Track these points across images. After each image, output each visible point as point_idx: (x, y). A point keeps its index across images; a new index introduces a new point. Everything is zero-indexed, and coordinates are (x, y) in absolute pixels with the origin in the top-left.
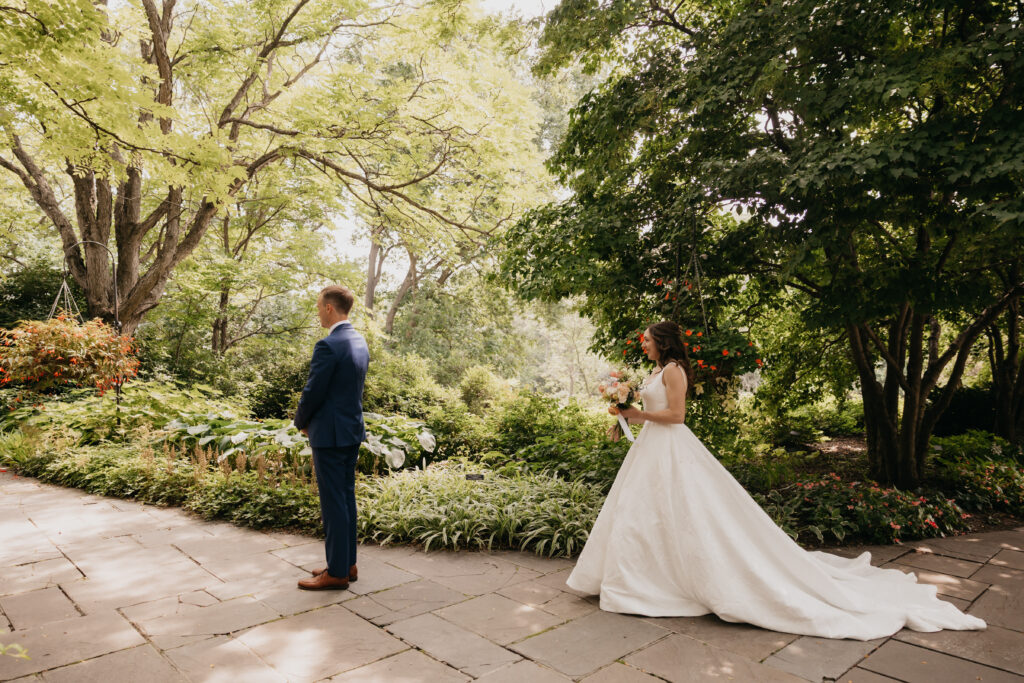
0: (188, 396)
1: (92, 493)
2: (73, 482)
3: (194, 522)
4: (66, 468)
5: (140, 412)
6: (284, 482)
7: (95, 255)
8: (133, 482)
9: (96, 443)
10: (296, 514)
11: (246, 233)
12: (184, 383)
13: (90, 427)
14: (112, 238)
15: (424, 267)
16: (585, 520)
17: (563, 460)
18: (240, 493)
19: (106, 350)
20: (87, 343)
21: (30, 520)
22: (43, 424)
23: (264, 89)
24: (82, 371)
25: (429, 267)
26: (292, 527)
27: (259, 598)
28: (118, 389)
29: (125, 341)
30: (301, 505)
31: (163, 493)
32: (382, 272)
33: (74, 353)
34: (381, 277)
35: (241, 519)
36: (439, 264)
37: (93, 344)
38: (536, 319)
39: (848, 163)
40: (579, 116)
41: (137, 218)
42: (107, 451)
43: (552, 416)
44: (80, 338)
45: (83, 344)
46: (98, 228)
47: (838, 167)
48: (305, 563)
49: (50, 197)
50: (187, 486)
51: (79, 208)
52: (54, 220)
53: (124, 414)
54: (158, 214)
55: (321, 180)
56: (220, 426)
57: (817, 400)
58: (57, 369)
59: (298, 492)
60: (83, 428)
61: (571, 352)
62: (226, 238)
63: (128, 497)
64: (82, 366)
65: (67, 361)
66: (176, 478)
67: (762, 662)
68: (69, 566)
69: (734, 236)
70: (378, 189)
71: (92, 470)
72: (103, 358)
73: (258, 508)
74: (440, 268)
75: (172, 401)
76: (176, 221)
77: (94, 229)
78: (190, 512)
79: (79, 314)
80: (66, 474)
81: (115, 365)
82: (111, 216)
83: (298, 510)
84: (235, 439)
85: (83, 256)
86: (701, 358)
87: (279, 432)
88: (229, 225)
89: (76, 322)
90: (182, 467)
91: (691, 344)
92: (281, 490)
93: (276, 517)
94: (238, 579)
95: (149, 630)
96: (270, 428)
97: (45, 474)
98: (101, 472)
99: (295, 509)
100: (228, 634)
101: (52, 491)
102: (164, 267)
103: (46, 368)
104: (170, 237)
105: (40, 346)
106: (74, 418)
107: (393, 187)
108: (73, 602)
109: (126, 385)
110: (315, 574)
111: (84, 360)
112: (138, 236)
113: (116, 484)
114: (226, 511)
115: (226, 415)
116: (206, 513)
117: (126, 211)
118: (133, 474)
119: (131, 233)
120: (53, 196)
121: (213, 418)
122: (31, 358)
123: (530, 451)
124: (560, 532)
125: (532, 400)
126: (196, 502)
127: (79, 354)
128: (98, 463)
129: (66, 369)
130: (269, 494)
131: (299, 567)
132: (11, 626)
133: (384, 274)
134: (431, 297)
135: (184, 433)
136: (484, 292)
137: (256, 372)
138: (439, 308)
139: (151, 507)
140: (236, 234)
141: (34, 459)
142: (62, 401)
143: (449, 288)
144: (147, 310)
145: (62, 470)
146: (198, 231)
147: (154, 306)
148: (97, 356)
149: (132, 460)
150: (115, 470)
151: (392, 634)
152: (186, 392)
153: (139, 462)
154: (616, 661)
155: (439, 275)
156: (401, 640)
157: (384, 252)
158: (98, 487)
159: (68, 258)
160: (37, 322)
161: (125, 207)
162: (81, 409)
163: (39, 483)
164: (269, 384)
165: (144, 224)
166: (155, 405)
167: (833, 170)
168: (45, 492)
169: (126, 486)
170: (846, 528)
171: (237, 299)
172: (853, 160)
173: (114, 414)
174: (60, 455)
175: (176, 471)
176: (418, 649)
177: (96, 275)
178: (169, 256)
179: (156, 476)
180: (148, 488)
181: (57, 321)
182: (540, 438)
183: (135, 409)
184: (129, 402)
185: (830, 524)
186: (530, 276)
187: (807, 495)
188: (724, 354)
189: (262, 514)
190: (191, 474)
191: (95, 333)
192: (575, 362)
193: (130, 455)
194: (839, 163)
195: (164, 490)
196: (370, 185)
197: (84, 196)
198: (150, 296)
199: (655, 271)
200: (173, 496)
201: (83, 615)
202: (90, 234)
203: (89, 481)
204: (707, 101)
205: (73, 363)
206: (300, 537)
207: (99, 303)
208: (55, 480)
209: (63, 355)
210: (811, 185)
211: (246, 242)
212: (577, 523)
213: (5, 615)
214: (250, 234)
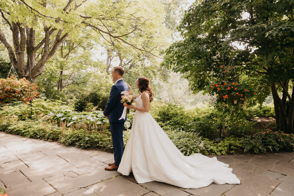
0: (54, 104)
1: (25, 137)
2: (18, 133)
3: (63, 147)
4: (15, 128)
5: (38, 109)
6: (92, 133)
7: (20, 57)
8: (40, 133)
9: (24, 120)
10: (98, 144)
11: (68, 51)
12: (53, 100)
13: (21, 114)
14: (25, 51)
15: (125, 63)
16: (196, 145)
17: (182, 125)
18: (78, 137)
19: (27, 88)
20: (21, 86)
21: (4, 146)
22: (4, 113)
23: (75, 3)
24: (19, 95)
25: (126, 63)
26: (97, 148)
27: (92, 174)
28: (31, 102)
29: (34, 85)
30: (100, 141)
31: (50, 137)
32: (111, 64)
33: (16, 89)
34: (110, 66)
35: (79, 145)
36: (129, 62)
37: (23, 86)
38: (160, 80)
39: (289, 28)
40: (188, 12)
41: (34, 45)
42: (28, 122)
43: (175, 110)
44: (18, 84)
45: (19, 87)
46: (21, 48)
47: (286, 29)
48: (105, 161)
49: (4, 37)
50: (59, 134)
51: (14, 41)
52: (5, 45)
53: (33, 110)
54: (41, 44)
55: (94, 33)
56: (67, 114)
57: (254, 105)
58: (11, 95)
59: (98, 136)
60: (19, 115)
61: (170, 90)
62: (62, 53)
63: (38, 138)
64: (19, 94)
65: (14, 92)
66: (54, 132)
67: (270, 194)
68: (22, 163)
69: (244, 52)
70: (113, 37)
71: (25, 129)
72: (26, 91)
73: (85, 142)
74: (129, 63)
75: (49, 105)
76: (47, 46)
77: (19, 49)
78: (61, 143)
79: (18, 76)
80: (15, 130)
81: (30, 94)
82: (25, 44)
83: (99, 142)
84: (73, 119)
85: (16, 57)
86: (238, 92)
87: (88, 116)
88: (63, 48)
89: (17, 79)
90: (56, 128)
91: (234, 87)
92: (92, 136)
93: (91, 145)
94: (83, 167)
95: (56, 186)
96: (85, 115)
97: (7, 130)
98: (28, 130)
99: (97, 142)
100: (85, 187)
101: (10, 136)
102: (44, 61)
103: (7, 94)
104: (45, 51)
105: (5, 87)
106: (15, 111)
107: (119, 37)
108: (26, 176)
109: (34, 100)
110: (110, 165)
111: (20, 92)
112: (34, 51)
113: (33, 134)
114: (73, 143)
115: (68, 110)
116: (67, 143)
117: (30, 43)
118: (39, 130)
119: (32, 50)
120: (5, 37)
121: (64, 111)
122: (2, 91)
123: (170, 122)
124: (189, 149)
125: (169, 106)
126: (63, 140)
127: (18, 90)
128: (27, 127)
129: (14, 95)
130: (89, 137)
131: (103, 162)
132: (5, 186)
133: (112, 65)
134: (127, 72)
135: (55, 116)
136: (143, 71)
137: (74, 96)
138: (129, 76)
139: (47, 142)
140: (65, 51)
141: (3, 125)
142: (10, 105)
143: (133, 70)
144: (38, 75)
145: (13, 129)
146: (54, 50)
147: (40, 74)
148: (24, 90)
149: (39, 126)
150: (33, 129)
151: (142, 186)
152: (54, 103)
153: (41, 126)
154: (222, 195)
155: (129, 66)
156: (146, 188)
157: (111, 58)
158: (27, 135)
159: (11, 58)
160: (3, 79)
161: (30, 41)
162: (17, 108)
163: (5, 133)
164: (78, 100)
165: (36, 47)
166: (43, 107)
167: (284, 30)
168: (8, 136)
169: (37, 134)
170: (279, 147)
171: (65, 72)
172: (291, 26)
173: (30, 110)
174: (12, 124)
175: (55, 129)
176: (153, 192)
177: (20, 64)
178: (45, 58)
179: (47, 131)
180: (45, 135)
181: (10, 78)
182: (173, 118)
183: (37, 108)
184: (35, 106)
185: (273, 146)
186: (176, 65)
187: (263, 136)
188: (245, 91)
189: (86, 144)
190: (60, 130)
191: (23, 83)
192: (171, 93)
193: (37, 124)
194: (286, 28)
195: (51, 136)
196: (111, 35)
197: (16, 37)
198: (39, 71)
199: (215, 63)
200: (54, 138)
201: (31, 181)
202: (18, 50)
203: (24, 133)
204: (238, 7)
205: (16, 93)
206: (100, 151)
207: (21, 73)
208: (11, 132)
209: (13, 90)
210: (277, 35)
211: (68, 54)
212: (194, 146)
213: (2, 182)
214: (70, 51)
